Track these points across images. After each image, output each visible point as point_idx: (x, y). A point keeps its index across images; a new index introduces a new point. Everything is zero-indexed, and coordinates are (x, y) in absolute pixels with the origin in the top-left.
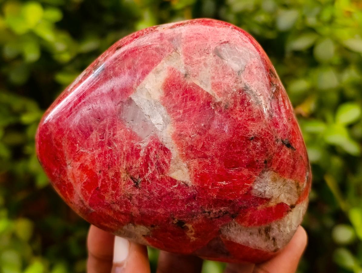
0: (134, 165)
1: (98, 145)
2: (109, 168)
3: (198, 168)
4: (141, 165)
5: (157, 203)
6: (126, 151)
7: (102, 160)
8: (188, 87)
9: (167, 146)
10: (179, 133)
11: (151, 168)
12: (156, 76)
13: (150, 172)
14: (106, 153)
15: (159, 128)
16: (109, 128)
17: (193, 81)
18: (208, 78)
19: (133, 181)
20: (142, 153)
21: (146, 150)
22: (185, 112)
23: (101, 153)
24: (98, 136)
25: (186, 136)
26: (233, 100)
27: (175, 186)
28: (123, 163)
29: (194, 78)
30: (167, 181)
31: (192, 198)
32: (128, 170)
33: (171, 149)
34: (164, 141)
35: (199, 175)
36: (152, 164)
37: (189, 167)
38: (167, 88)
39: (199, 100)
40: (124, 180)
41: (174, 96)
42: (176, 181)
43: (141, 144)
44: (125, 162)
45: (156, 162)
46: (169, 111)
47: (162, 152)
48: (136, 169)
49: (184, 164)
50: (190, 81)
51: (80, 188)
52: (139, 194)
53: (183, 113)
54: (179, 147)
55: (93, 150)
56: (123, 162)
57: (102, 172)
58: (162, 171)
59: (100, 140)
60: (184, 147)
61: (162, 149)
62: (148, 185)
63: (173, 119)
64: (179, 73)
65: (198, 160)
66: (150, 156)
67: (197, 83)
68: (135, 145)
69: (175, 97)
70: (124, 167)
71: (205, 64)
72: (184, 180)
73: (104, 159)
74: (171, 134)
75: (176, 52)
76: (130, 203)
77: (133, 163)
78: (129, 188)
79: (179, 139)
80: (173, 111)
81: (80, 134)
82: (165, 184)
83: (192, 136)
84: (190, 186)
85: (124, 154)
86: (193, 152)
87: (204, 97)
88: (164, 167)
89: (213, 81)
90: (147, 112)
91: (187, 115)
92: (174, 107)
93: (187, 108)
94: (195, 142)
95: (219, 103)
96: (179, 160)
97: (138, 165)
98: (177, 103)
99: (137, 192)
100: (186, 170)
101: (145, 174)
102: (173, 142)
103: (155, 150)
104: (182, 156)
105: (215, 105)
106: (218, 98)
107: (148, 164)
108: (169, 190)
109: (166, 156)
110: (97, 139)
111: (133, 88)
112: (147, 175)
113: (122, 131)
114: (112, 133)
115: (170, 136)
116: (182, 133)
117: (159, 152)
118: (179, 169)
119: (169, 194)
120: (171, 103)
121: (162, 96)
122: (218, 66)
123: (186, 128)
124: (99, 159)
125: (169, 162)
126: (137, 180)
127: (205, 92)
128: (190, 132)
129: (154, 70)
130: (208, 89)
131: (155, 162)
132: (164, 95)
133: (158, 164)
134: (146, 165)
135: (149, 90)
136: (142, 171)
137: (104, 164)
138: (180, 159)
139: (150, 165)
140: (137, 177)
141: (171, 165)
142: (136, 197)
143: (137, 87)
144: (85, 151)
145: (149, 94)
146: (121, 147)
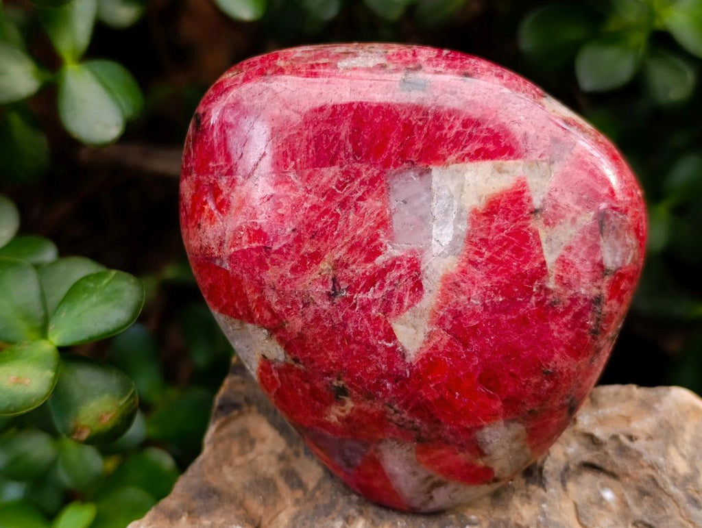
0: (354, 267)
1: (323, 191)
2: (313, 237)
3: (441, 349)
4: (364, 274)
5: (339, 343)
6: (359, 236)
7: (313, 216)
8: (525, 230)
9: (425, 282)
10: (458, 279)
11: (375, 291)
12: (493, 173)
13: (370, 295)
14: (327, 212)
15: (436, 249)
16: (363, 183)
17: (539, 229)
18: (562, 244)
19: (334, 285)
20: (380, 260)
21: (390, 262)
22: (490, 260)
23: (319, 208)
24: (336, 179)
25: (464, 293)
26: (569, 302)
27: (387, 344)
28: (340, 250)
29: (544, 225)
30: (382, 328)
31: (396, 378)
32: (339, 265)
33: (427, 291)
34: (427, 272)
35: (434, 358)
36: (382, 287)
37: (430, 336)
38: (494, 205)
39: (525, 262)
40: (320, 274)
41: (495, 224)
42: (395, 338)
43: (389, 247)
44: (344, 250)
45: (389, 290)
46: (469, 240)
47: (410, 283)
48: (351, 274)
49: (426, 327)
50: (536, 224)
51: (238, 223)
52: (325, 311)
53: (487, 259)
54: (441, 300)
55: (311, 190)
56: (342, 247)
57: (297, 234)
58: (387, 309)
59: (334, 187)
60: (447, 306)
61: (413, 280)
62: (349, 310)
63: (466, 253)
64: (530, 200)
65: (451, 339)
66: (388, 274)
67: (543, 236)
68: (381, 240)
69: (497, 227)
70: (337, 257)
71: (574, 220)
72: (407, 347)
73: (315, 218)
74: (445, 272)
75: (549, 165)
76: (299, 309)
77: (354, 262)
78: (317, 290)
79: (451, 289)
80: (476, 245)
81: (310, 151)
82: (376, 329)
83: (471, 300)
84: (408, 360)
85: (353, 238)
86: (455, 323)
87: (537, 264)
88: (395, 306)
89: (565, 253)
90: (437, 207)
91: (490, 266)
92: (481, 240)
93: (500, 259)
94: (469, 313)
95: (548, 291)
96: (424, 316)
97: (360, 271)
98: (490, 237)
99: (326, 305)
100: (421, 337)
101: (359, 292)
102: (439, 285)
103: (403, 272)
104: (434, 314)
105: (541, 287)
106: (553, 283)
107: (375, 283)
108: (373, 341)
109: (410, 295)
110: (330, 181)
111: (445, 159)
112: (361, 296)
113: (379, 204)
114: (360, 194)
115: (441, 273)
116: (462, 285)
117: (406, 280)
118: (415, 327)
119: (368, 345)
120: (481, 230)
121: (478, 209)
122: (588, 236)
123: (473, 283)
124: (309, 212)
125: (408, 308)
126: (340, 288)
127: (542, 259)
128: (475, 294)
129: (497, 162)
130: (550, 259)
131: (387, 288)
132: (484, 210)
133: (390, 295)
134: (370, 281)
135: (466, 184)
136: (357, 284)
137: (309, 226)
138: (427, 316)
139: (377, 285)
140: (344, 285)
141: (407, 313)
142: (316, 311)
143: (453, 163)
144: (296, 181)
145: (461, 188)
146: (355, 225)
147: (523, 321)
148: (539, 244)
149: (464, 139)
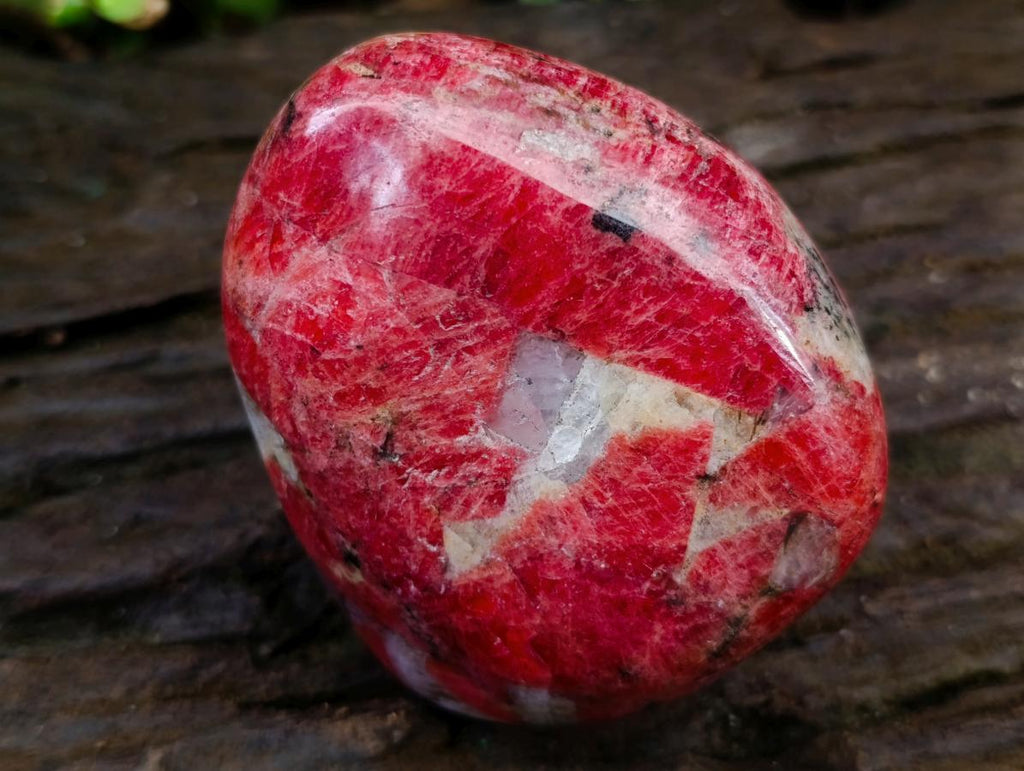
0: (423, 433)
1: (421, 316)
2: (382, 369)
3: (497, 585)
4: (432, 448)
5: (366, 512)
6: (447, 398)
7: (392, 342)
8: (678, 495)
9: (510, 497)
10: (556, 514)
11: (438, 476)
12: (670, 400)
13: (430, 478)
14: (413, 345)
15: (545, 463)
16: (479, 330)
17: (698, 503)
18: (722, 534)
19: (386, 442)
20: (462, 440)
21: (474, 450)
22: (612, 511)
23: (406, 334)
24: (445, 307)
25: (557, 535)
26: (694, 609)
27: (428, 546)
28: (412, 402)
29: (708, 500)
30: (429, 525)
31: (425, 586)
32: (404, 421)
33: (508, 509)
34: (519, 487)
35: (482, 590)
36: (449, 475)
37: (489, 564)
38: (651, 443)
39: (659, 535)
40: (373, 419)
41: (639, 469)
42: (441, 544)
43: (482, 430)
44: (418, 406)
45: (459, 484)
46: (596, 472)
47: (490, 489)
48: (415, 440)
49: (488, 552)
50: (698, 495)
51: (289, 297)
52: (362, 467)
53: (609, 509)
54: (522, 529)
55: (403, 306)
56: (417, 400)
57: (361, 354)
58: (445, 504)
59: (438, 318)
60: (528, 540)
61: (496, 487)
62: (394, 483)
63: (582, 487)
64: (705, 459)
65: (515, 580)
66: (465, 464)
67: (699, 512)
68: (474, 416)
69: (641, 474)
70: (405, 409)
71: (754, 510)
72: (452, 561)
73: (395, 346)
74: (543, 497)
75: (757, 423)
76: (328, 447)
77: (425, 427)
78: (361, 438)
79: (541, 523)
80: (602, 484)
81: (424, 254)
82: (420, 522)
83: (563, 549)
84: (448, 576)
85: (436, 396)
86: (529, 564)
87: (673, 545)
88: (457, 507)
89: (720, 548)
90: (570, 409)
91: (608, 518)
92: (612, 480)
93: (626, 516)
94: (553, 562)
95: (671, 584)
96: (491, 536)
97: (428, 442)
98: (625, 483)
99: (366, 461)
100: (477, 559)
101: (417, 468)
102: (529, 511)
103: (486, 471)
104: (505, 540)
105: (665, 575)
106: (684, 577)
107: (444, 467)
108: (410, 532)
109: (483, 503)
110: (435, 306)
111: (609, 352)
112: (416, 473)
113: (491, 369)
114: (469, 343)
115: (537, 496)
116: (559, 523)
117: (486, 483)
118: (473, 544)
119: (402, 534)
120: (618, 468)
121: (627, 438)
122: (764, 539)
123: (575, 529)
124: (388, 333)
125: (473, 518)
126: (393, 450)
127: (683, 542)
128: (571, 543)
129: (684, 389)
130: (695, 545)
131: (456, 481)
132: (632, 443)
133: (457, 490)
134: (438, 462)
135: (626, 397)
136: (418, 457)
137: (382, 351)
138: (494, 540)
139: (445, 471)
140: (399, 449)
141: (470, 524)
142: (350, 462)
143: (619, 361)
144: (387, 284)
145: (617, 400)
146: (448, 381)
147: (622, 604)
148: (689, 521)
149: (650, 336)
